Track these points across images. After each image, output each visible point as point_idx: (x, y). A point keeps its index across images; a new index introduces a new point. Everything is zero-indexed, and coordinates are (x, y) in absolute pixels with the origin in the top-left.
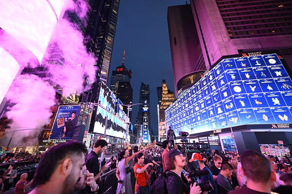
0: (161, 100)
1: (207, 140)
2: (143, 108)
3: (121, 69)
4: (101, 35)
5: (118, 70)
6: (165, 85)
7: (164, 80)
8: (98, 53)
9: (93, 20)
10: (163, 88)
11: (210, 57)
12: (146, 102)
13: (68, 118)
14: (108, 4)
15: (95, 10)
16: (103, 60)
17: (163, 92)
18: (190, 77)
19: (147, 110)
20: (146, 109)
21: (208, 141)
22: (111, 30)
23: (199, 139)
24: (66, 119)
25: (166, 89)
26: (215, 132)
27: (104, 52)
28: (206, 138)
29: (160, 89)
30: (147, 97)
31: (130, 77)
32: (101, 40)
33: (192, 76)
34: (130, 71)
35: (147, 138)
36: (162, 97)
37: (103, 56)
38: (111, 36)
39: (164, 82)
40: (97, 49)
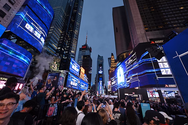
2: (99, 72)
3: (85, 47)
4: (72, 29)
5: (83, 47)
8: (70, 40)
9: (67, 21)
10: (112, 59)
12: (101, 68)
13: (53, 79)
14: (76, 10)
15: (68, 15)
16: (72, 44)
17: (112, 62)
22: (77, 25)
24: (52, 80)
25: (114, 59)
26: (135, 88)
27: (73, 40)
30: (102, 65)
31: (91, 51)
32: (72, 32)
33: (125, 54)
34: (91, 48)
37: (73, 42)
38: (77, 29)
39: (112, 54)
40: (69, 38)
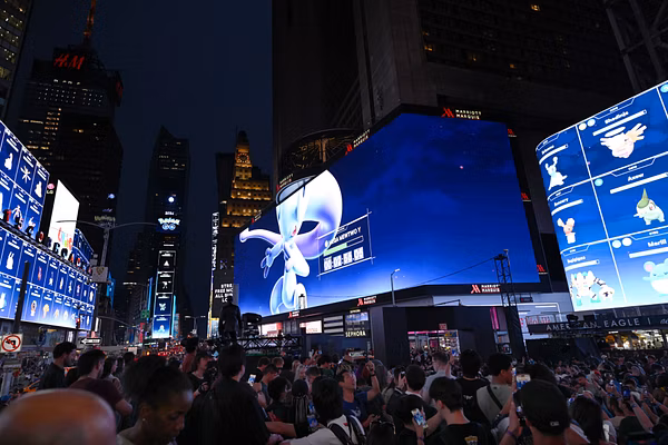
0: (228, 199)
1: (341, 324)
2: (161, 220)
5: (62, 61)
6: (243, 151)
7: (243, 134)
10: (239, 161)
11: (376, 97)
12: (171, 199)
17: (238, 174)
18: (318, 143)
19: (173, 228)
20: (169, 223)
21: (344, 327)
23: (323, 323)
25: (247, 164)
26: (361, 302)
28: (341, 317)
29: (226, 162)
30: (177, 184)
33: (325, 142)
34: (117, 77)
35: (167, 324)
36: (231, 188)
39: (242, 139)
